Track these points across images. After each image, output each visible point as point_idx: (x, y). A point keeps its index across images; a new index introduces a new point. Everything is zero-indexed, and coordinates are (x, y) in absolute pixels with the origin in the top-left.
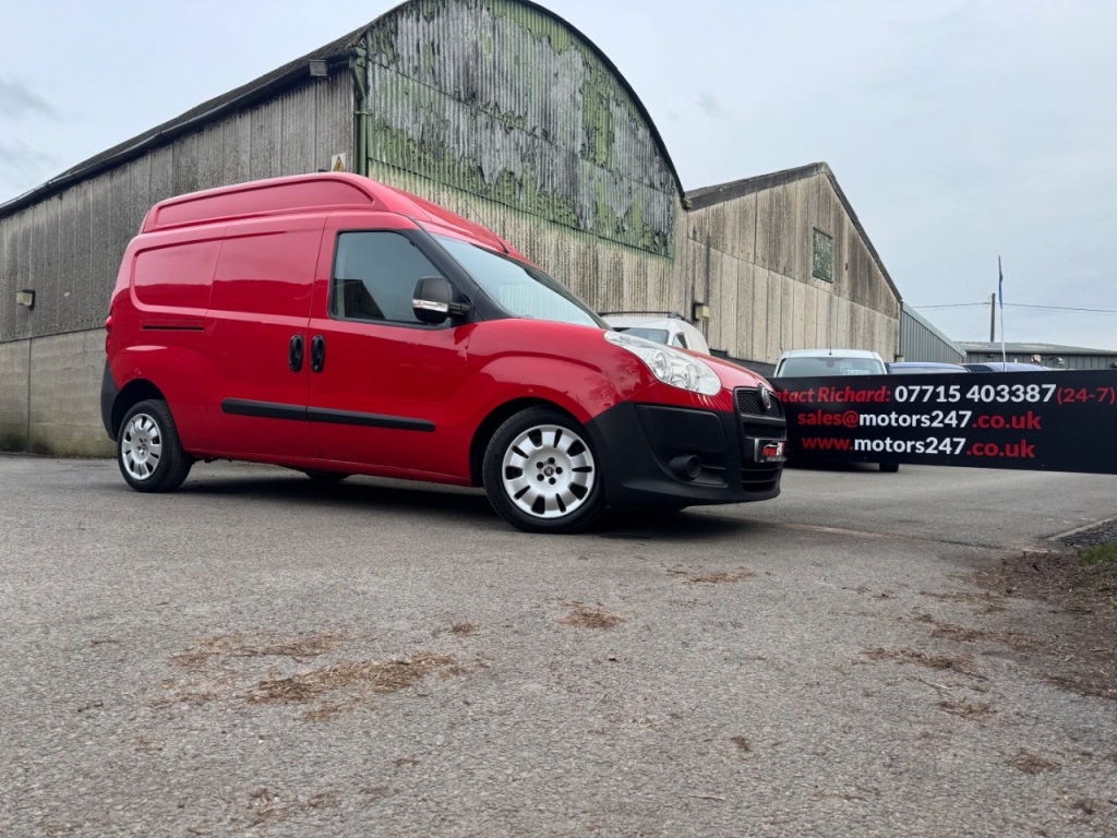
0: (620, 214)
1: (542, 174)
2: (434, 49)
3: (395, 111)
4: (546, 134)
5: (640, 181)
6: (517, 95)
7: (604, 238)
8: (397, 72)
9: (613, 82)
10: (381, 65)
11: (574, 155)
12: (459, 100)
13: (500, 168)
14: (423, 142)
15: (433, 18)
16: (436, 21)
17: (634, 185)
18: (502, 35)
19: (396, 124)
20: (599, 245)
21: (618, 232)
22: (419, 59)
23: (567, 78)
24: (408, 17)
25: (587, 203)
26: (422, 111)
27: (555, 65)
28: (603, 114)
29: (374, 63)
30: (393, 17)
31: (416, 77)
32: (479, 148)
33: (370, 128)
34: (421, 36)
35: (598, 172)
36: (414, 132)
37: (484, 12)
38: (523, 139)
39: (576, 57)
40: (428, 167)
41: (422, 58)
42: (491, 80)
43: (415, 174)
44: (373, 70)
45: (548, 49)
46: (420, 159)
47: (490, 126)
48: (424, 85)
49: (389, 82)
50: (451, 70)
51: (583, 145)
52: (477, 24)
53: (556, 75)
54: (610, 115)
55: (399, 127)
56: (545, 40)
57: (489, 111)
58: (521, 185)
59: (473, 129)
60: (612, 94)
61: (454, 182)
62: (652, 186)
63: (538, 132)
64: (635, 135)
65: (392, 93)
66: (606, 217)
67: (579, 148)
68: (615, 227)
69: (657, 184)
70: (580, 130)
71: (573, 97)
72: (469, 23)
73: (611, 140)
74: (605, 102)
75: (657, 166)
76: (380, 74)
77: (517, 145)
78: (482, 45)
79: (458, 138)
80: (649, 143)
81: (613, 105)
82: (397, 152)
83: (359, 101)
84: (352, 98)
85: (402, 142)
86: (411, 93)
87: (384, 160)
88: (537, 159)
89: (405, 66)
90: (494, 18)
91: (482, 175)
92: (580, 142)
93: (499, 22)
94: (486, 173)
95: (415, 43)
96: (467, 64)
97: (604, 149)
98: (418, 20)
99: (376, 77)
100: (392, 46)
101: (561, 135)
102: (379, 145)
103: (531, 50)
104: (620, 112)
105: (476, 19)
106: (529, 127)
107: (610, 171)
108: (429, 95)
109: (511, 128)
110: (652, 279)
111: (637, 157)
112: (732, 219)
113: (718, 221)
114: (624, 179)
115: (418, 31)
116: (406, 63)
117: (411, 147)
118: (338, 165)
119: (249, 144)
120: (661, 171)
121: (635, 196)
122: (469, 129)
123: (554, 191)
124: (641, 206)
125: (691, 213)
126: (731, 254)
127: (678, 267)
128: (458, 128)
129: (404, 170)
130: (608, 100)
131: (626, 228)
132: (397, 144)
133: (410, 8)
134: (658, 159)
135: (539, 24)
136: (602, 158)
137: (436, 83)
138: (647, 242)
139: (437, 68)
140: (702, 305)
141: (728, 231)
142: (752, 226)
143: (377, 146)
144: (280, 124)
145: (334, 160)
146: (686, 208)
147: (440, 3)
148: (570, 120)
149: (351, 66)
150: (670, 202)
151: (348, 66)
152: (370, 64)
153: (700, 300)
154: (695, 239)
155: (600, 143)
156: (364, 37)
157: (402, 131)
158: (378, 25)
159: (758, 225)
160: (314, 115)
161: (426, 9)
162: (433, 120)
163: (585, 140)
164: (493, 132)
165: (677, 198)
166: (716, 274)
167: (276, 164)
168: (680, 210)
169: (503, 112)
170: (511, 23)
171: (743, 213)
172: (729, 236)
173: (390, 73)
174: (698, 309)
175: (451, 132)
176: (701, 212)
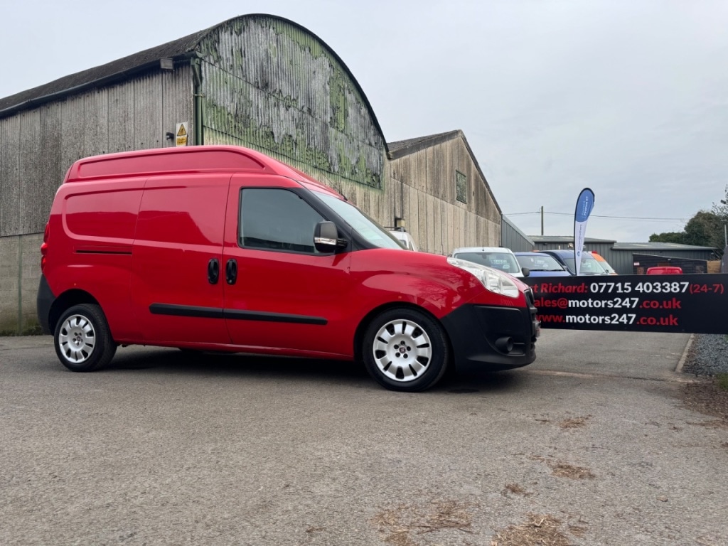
0: (353, 162)
1: (308, 136)
2: (242, 53)
3: (219, 94)
4: (309, 110)
5: (363, 142)
6: (292, 85)
7: (345, 178)
8: (220, 68)
9: (347, 78)
10: (210, 63)
11: (326, 125)
12: (258, 88)
13: (283, 133)
14: (237, 115)
15: (241, 33)
16: (242, 35)
17: (360, 144)
18: (282, 46)
19: (220, 103)
20: (342, 182)
21: (352, 174)
22: (233, 60)
23: (320, 77)
24: (225, 32)
25: (334, 156)
26: (236, 94)
27: (313, 66)
28: (341, 98)
29: (205, 62)
30: (216, 31)
31: (231, 72)
32: (270, 119)
33: (204, 105)
34: (234, 45)
35: (340, 136)
36: (231, 108)
37: (271, 30)
38: (296, 114)
39: (325, 61)
40: (240, 132)
41: (235, 59)
42: (277, 74)
43: (232, 136)
44: (205, 66)
45: (309, 55)
46: (235, 127)
47: (277, 105)
48: (237, 77)
49: (215, 75)
50: (252, 67)
51: (331, 118)
52: (267, 39)
53: (314, 72)
54: (345, 99)
55: (222, 105)
56: (307, 49)
57: (276, 95)
58: (296, 144)
59: (267, 106)
60: (346, 86)
61: (256, 142)
62: (370, 144)
63: (305, 109)
64: (360, 112)
65: (217, 82)
66: (346, 164)
67: (329, 120)
68: (350, 171)
69: (373, 143)
70: (329, 108)
71: (324, 87)
72: (262, 37)
73: (346, 115)
74: (342, 91)
75: (372, 132)
76: (209, 70)
77: (293, 117)
78: (271, 51)
79: (258, 113)
80: (367, 117)
81: (347, 92)
82: (221, 122)
83: (196, 87)
84: (192, 85)
85: (224, 115)
86: (228, 83)
87: (213, 128)
88: (305, 127)
89: (226, 64)
90: (277, 34)
91: (273, 137)
92: (329, 116)
93: (280, 37)
94: (276, 136)
95: (230, 49)
96: (262, 64)
97: (343, 121)
98: (232, 34)
99: (208, 71)
100: (216, 51)
101: (318, 112)
102: (210, 117)
103: (299, 56)
104: (351, 97)
105: (267, 35)
106: (299, 107)
107: (347, 135)
108: (240, 84)
109: (289, 107)
110: (372, 204)
111: (361, 126)
112: (414, 165)
113: (407, 166)
114: (355, 140)
115: (232, 42)
116: (225, 62)
117: (230, 119)
118: (182, 130)
119: (106, 112)
120: (375, 135)
121: (361, 151)
122: (265, 107)
123: (315, 148)
124: (365, 157)
125: (392, 162)
126: (414, 188)
127: (386, 195)
128: (258, 106)
129: (226, 134)
130: (344, 89)
131: (357, 171)
132: (221, 116)
133: (226, 25)
134: (372, 127)
135: (303, 39)
136: (342, 126)
137: (244, 76)
138: (369, 180)
139: (244, 66)
140: (400, 219)
141: (412, 172)
142: (424, 169)
143: (208, 118)
144: (132, 99)
145: (178, 126)
146: (389, 159)
147: (245, 24)
148: (323, 101)
149: (192, 63)
150: (381, 155)
151: (189, 63)
152: (203, 62)
153: (399, 216)
154: (394, 178)
155: (340, 117)
156: (199, 44)
157: (224, 108)
158: (207, 35)
159: (428, 169)
160: (161, 95)
161: (237, 27)
162: (242, 101)
163: (332, 115)
164: (279, 109)
165: (384, 152)
166: (406, 200)
167: (130, 126)
168: (386, 160)
169: (285, 96)
170: (287, 38)
171: (419, 161)
172: (413, 176)
173: (216, 69)
174: (398, 222)
175: (253, 109)
176: (397, 161)
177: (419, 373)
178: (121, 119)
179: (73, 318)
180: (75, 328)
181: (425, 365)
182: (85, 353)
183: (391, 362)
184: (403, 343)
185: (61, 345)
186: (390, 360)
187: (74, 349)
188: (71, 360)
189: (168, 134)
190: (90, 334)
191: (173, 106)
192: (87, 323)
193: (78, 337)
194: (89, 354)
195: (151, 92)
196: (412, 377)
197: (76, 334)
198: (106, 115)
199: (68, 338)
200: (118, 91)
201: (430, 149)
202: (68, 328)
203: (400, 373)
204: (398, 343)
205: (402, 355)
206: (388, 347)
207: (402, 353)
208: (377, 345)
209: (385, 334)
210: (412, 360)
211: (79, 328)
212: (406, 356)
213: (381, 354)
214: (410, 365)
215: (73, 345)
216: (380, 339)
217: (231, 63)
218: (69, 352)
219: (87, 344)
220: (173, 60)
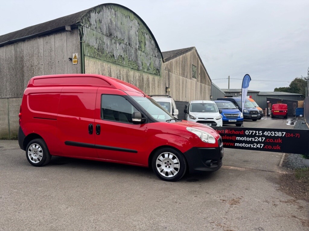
0: (148, 65)
1: (129, 55)
2: (100, 21)
3: (91, 40)
4: (129, 44)
5: (153, 56)
6: (122, 33)
7: (145, 72)
8: (91, 29)
9: (145, 28)
10: (86, 27)
11: (137, 49)
12: (107, 36)
13: (118, 55)
14: (98, 49)
15: (99, 12)
16: (100, 13)
17: (151, 57)
18: (118, 17)
19: (91, 44)
20: (143, 74)
21: (148, 70)
22: (96, 25)
23: (134, 28)
24: (93, 13)
25: (140, 63)
26: (98, 40)
27: (131, 24)
28: (143, 37)
29: (85, 27)
30: (89, 13)
31: (96, 30)
32: (113, 49)
33: (84, 46)
34: (97, 18)
35: (143, 54)
36: (96, 46)
37: (113, 10)
38: (124, 46)
39: (136, 21)
40: (100, 56)
41: (97, 24)
42: (115, 29)
43: (97, 58)
44: (84, 29)
45: (129, 20)
46: (98, 54)
47: (115, 43)
48: (98, 32)
49: (89, 32)
50: (105, 27)
51: (139, 46)
52: (111, 14)
53: (131, 27)
54: (145, 37)
55: (92, 45)
56: (128, 17)
57: (115, 39)
58: (124, 59)
59: (111, 44)
60: (145, 31)
61: (107, 60)
62: (155, 56)
63: (127, 44)
64: (151, 43)
65: (90, 35)
66: (145, 66)
67: (138, 47)
68: (147, 69)
69: (157, 56)
70: (138, 42)
71: (136, 33)
72: (109, 13)
73: (145, 44)
74: (143, 34)
75: (156, 51)
76: (86, 30)
77: (122, 48)
78: (113, 19)
79: (107, 47)
80: (154, 44)
81: (145, 34)
82: (92, 52)
83: (81, 38)
84: (79, 38)
85: (93, 49)
86: (95, 35)
87: (89, 55)
88: (127, 51)
89: (93, 27)
90: (115, 12)
91: (114, 57)
92: (138, 45)
93: (116, 12)
94: (115, 56)
95: (95, 20)
96: (109, 25)
97: (144, 47)
98: (96, 13)
99: (86, 31)
100: (89, 21)
101: (133, 44)
102: (87, 51)
103: (125, 20)
104: (147, 36)
105: (111, 12)
106: (125, 43)
107: (145, 53)
108: (100, 35)
109: (121, 43)
110: (156, 82)
111: (152, 49)
112: (174, 64)
113: (171, 64)
114: (149, 55)
115: (96, 17)
116: (93, 26)
117: (96, 51)
118: (75, 57)
119: (43, 47)
120: (157, 52)
121: (151, 60)
122: (110, 44)
123: (132, 60)
124: (153, 62)
125: (165, 63)
126: (174, 73)
127: (162, 78)
128: (107, 44)
129: (94, 57)
130: (144, 33)
131: (150, 69)
132: (92, 50)
133: (93, 10)
134: (156, 49)
135: (126, 13)
136: (143, 50)
137: (101, 32)
138: (155, 72)
139: (101, 27)
140: (168, 88)
141: (173, 67)
142: (179, 65)
143: (86, 51)
144: (54, 42)
145: (74, 55)
146: (164, 62)
147: (101, 8)
148: (135, 40)
149: (79, 28)
150: (160, 61)
151: (78, 28)
152: (84, 27)
153: (167, 87)
154: (166, 70)
155: (143, 45)
156: (82, 19)
157: (93, 46)
158: (85, 15)
159: (180, 65)
160: (66, 41)
161: (98, 10)
162: (101, 42)
163: (139, 45)
164: (116, 45)
165: (161, 59)
166: (171, 79)
167: (53, 54)
168: (162, 63)
169: (119, 39)
170: (119, 12)
171: (177, 62)
172: (173, 69)
173: (89, 29)
174: (167, 89)
175: (105, 46)
176: (167, 62)
177: (175, 174)
178: (49, 51)
179: (33, 145)
180: (34, 149)
181: (177, 171)
182: (39, 159)
183: (163, 169)
184: (168, 162)
185: (29, 156)
186: (163, 168)
187: (34, 158)
188: (33, 162)
189: (69, 58)
190: (41, 151)
191: (71, 46)
192: (39, 147)
193: (36, 152)
194: (41, 160)
195: (61, 40)
196: (171, 176)
197: (35, 151)
198: (43, 49)
199: (32, 153)
200: (47, 38)
201: (182, 56)
202: (31, 149)
203: (167, 174)
204: (166, 161)
205: (168, 167)
206: (162, 163)
207: (168, 165)
208: (158, 162)
209: (161, 158)
210: (172, 169)
211: (36, 149)
212: (169, 167)
213: (159, 166)
214: (171, 171)
215: (34, 156)
216: (159, 160)
217: (96, 26)
218: (32, 159)
219: (39, 156)
220: (71, 26)
